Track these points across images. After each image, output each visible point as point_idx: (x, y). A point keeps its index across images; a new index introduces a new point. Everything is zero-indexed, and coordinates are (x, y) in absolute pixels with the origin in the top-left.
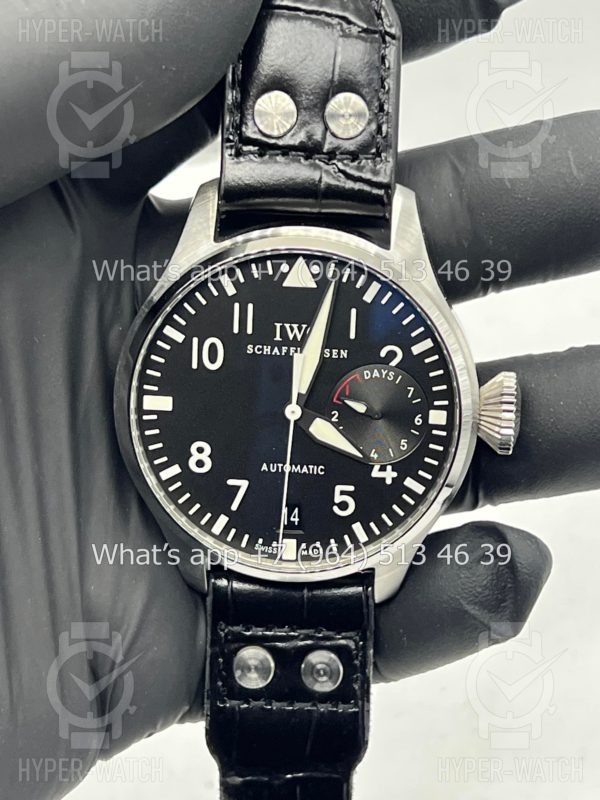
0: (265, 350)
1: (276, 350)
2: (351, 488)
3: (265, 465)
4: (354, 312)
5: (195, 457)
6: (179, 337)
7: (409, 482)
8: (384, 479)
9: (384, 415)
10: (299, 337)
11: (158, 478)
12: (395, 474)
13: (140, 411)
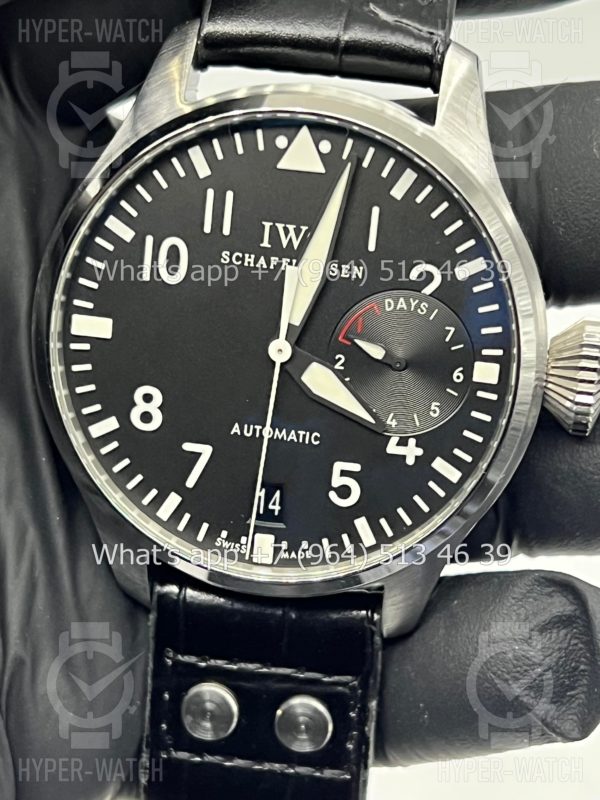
0: (247, 260)
1: (262, 260)
2: (356, 467)
3: (237, 425)
4: (376, 211)
5: (141, 407)
6: (127, 234)
7: (439, 464)
8: (404, 457)
9: (408, 365)
10: (296, 244)
11: (87, 434)
12: (420, 452)
13: (67, 336)
